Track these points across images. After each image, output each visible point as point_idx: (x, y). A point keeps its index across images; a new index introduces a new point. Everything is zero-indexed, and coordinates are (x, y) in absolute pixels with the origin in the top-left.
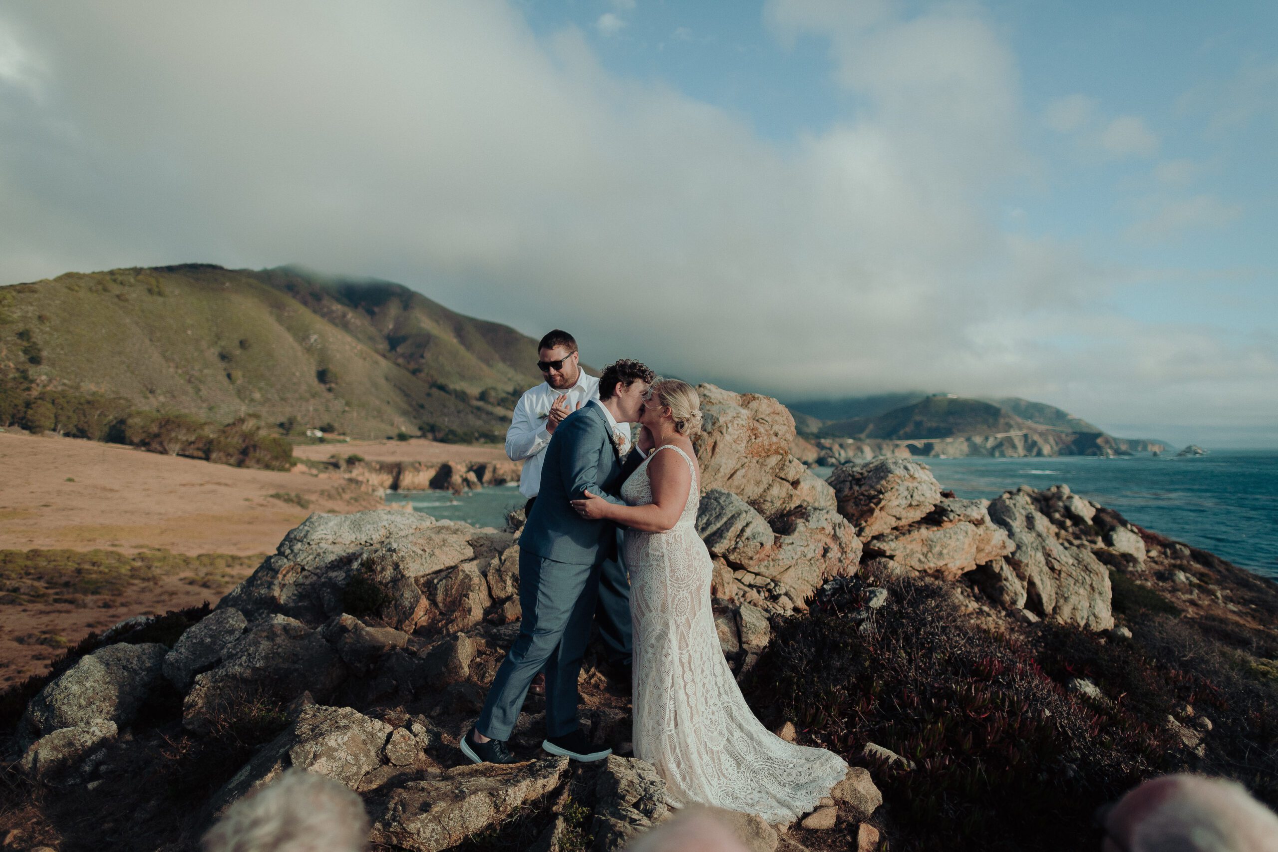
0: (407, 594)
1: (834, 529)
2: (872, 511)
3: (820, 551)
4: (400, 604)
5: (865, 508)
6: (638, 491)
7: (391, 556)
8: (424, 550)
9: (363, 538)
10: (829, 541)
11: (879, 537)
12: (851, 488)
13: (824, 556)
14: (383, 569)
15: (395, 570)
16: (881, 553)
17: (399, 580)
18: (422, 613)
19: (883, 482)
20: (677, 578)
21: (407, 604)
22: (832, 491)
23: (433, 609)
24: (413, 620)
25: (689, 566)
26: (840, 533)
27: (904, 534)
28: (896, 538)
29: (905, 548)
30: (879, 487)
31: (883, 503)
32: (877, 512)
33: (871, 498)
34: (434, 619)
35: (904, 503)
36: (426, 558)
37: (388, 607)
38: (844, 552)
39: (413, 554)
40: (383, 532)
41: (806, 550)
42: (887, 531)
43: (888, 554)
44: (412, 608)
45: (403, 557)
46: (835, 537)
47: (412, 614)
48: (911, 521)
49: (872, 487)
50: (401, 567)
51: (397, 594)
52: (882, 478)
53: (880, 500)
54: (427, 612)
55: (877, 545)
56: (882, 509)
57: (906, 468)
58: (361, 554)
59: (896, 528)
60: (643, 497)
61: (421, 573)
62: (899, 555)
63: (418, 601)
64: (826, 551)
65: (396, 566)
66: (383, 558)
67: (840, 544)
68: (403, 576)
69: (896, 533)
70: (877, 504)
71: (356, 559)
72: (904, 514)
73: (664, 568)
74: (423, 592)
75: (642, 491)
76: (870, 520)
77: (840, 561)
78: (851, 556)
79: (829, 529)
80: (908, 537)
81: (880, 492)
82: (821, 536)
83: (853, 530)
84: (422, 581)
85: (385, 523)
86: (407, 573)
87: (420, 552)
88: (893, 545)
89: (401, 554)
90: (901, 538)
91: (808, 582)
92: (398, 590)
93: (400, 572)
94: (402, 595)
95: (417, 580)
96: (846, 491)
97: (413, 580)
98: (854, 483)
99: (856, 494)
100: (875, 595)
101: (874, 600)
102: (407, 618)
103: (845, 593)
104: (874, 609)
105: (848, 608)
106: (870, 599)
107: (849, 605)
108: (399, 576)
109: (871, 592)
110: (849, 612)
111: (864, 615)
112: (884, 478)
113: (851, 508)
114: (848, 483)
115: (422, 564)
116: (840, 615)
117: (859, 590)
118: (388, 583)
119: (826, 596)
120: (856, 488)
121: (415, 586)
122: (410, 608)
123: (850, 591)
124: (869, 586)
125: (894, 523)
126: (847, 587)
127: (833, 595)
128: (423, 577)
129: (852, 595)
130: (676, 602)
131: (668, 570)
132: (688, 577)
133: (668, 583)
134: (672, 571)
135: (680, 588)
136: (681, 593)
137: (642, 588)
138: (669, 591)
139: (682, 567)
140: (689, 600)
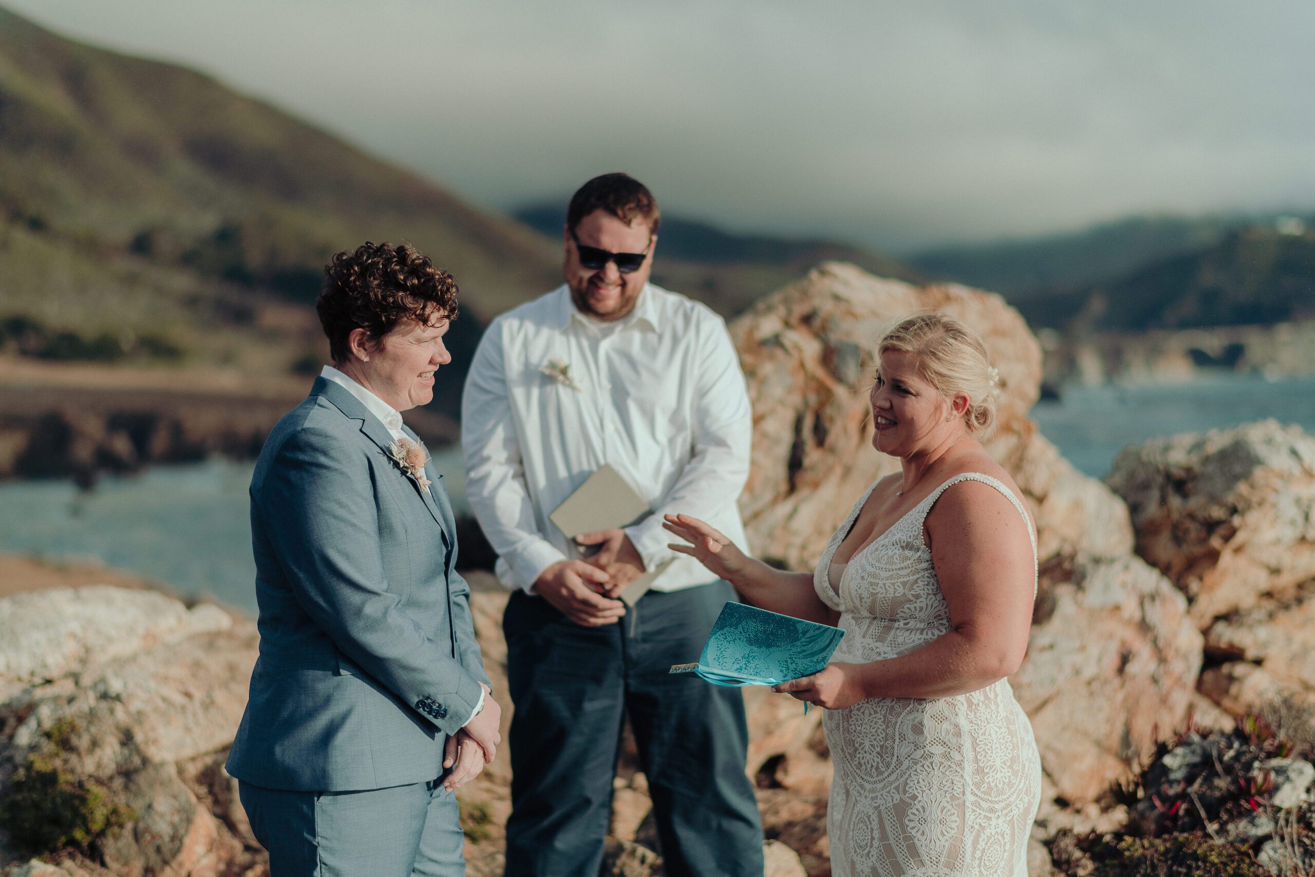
0: (162, 804)
1: (1142, 604)
2: (1213, 557)
3: (1112, 661)
4: (147, 829)
5: (1198, 550)
6: (904, 584)
7: (112, 711)
8: (188, 695)
9: (24, 664)
10: (1130, 636)
11: (1229, 617)
12: (1163, 501)
13: (1121, 670)
14: (95, 744)
15: (123, 744)
16: (1234, 655)
17: (136, 771)
18: (200, 849)
19: (1242, 488)
20: (990, 788)
21: (162, 828)
22: (1119, 510)
23: (227, 837)
24: (181, 865)
25: (1013, 760)
26: (1155, 614)
27: (1287, 607)
28: (1271, 616)
29: (1289, 640)
30: (1230, 499)
31: (1240, 538)
32: (1226, 559)
33: (1211, 526)
34: (230, 863)
35: (1289, 534)
36: (195, 715)
37: (116, 838)
38: (1162, 658)
39: (160, 704)
40: (71, 647)
41: (1078, 659)
42: (1247, 600)
43: (1251, 653)
44: (177, 839)
45: (140, 713)
46: (1144, 626)
47: (176, 852)
48: (1300, 575)
49: (1214, 499)
50: (139, 737)
51: (138, 805)
52: (1236, 478)
53: (1233, 532)
54: (212, 846)
55: (1226, 635)
56: (1238, 550)
57: (1294, 453)
58: (31, 708)
59: (1269, 595)
60: (917, 597)
61: (188, 752)
62: (1277, 656)
63: (189, 821)
64: (1125, 659)
65: (127, 738)
66: (92, 716)
67: (1155, 642)
68: (145, 761)
69: (1269, 605)
70: (1227, 539)
71: (21, 720)
72: (1286, 559)
73: (960, 764)
74: (199, 798)
75: (916, 582)
76: (1211, 577)
77: (1155, 680)
78: (1177, 666)
79: (1131, 609)
80: (1296, 615)
81: (1234, 511)
82: (1111, 625)
83: (1180, 601)
84: (193, 770)
85: (75, 626)
86: (155, 754)
87: (179, 699)
88: (1262, 633)
89: (136, 705)
90: (1282, 616)
91: (1086, 734)
92: (138, 794)
93: (138, 751)
94: (150, 807)
95: (181, 771)
96: (1152, 509)
97: (172, 770)
98: (1170, 490)
99: (1175, 516)
100: (1288, 779)
101: (1286, 789)
102: (166, 862)
103: (1217, 775)
104: (1289, 812)
105: (1228, 811)
106: (1276, 788)
107: (1229, 805)
108: (137, 761)
109: (1280, 771)
110: (1232, 818)
111: (1264, 826)
112: (1246, 475)
113: (1164, 547)
114: (1155, 494)
115: (188, 729)
116: (1212, 828)
117: (1248, 767)
118: (111, 778)
119: (1171, 783)
120: (1175, 502)
121: (178, 785)
122: (173, 838)
123: (1229, 769)
124: (1270, 755)
125: (1263, 581)
126: (1220, 757)
127: (1189, 780)
128: (193, 759)
129: (1235, 781)
130: (982, 845)
131: (969, 768)
132: (1010, 785)
133: (970, 798)
134: (979, 771)
135: (992, 810)
136: (993, 822)
137: (901, 810)
138: (970, 817)
139: (998, 763)
140: (1007, 838)
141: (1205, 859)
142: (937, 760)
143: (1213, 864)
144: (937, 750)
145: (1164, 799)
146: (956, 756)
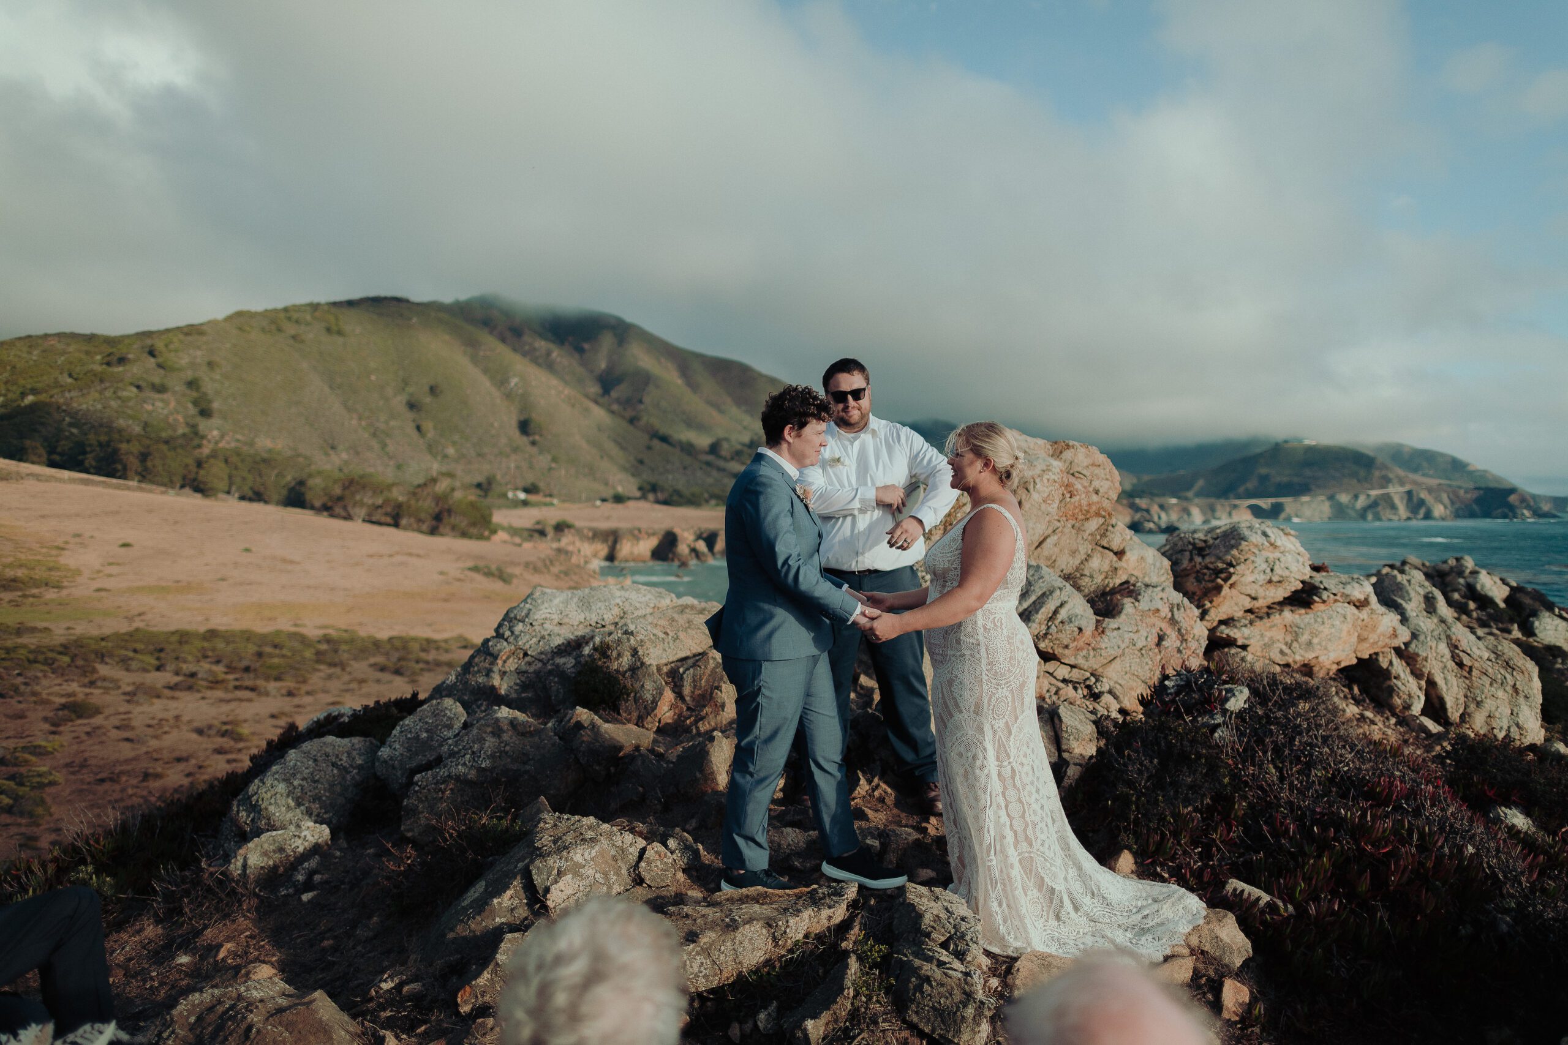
0: (649, 685)
1: (1171, 611)
2: (1219, 589)
3: (1154, 639)
4: (641, 697)
5: (1210, 585)
7: (628, 640)
8: (666, 633)
9: (594, 618)
10: (1165, 626)
11: (1227, 622)
12: (1191, 559)
13: (1158, 644)
14: (619, 655)
15: (633, 656)
16: (1231, 642)
17: (638, 668)
18: (666, 708)
19: (1235, 552)
20: (996, 672)
21: (648, 697)
22: (1166, 563)
23: (680, 704)
24: (656, 715)
25: (1011, 658)
26: (1178, 616)
27: (1261, 618)
28: (1251, 623)
29: (1262, 635)
30: (1228, 558)
31: (1234, 579)
32: (1226, 590)
33: (1217, 572)
34: (680, 715)
35: (1262, 578)
36: (668, 643)
37: (627, 701)
38: (1184, 640)
39: (653, 637)
40: (617, 611)
41: (1135, 636)
42: (1239, 614)
43: (1239, 642)
44: (655, 702)
45: (642, 641)
46: (1173, 621)
47: (654, 709)
48: (1270, 601)
49: (1219, 558)
50: (640, 653)
51: (637, 685)
52: (1233, 547)
53: (1230, 575)
54: (672, 707)
55: (1225, 631)
56: (1232, 586)
57: (1264, 534)
58: (593, 637)
59: (1250, 611)
61: (664, 661)
62: (1254, 644)
63: (661, 694)
64: (1161, 638)
65: (635, 652)
66: (619, 642)
67: (1179, 630)
68: (643, 664)
69: (1250, 616)
70: (1226, 580)
71: (587, 643)
72: (1261, 592)
73: (979, 659)
74: (667, 683)
76: (1217, 600)
77: (1179, 650)
78: (1193, 645)
79: (1165, 611)
80: (1266, 622)
81: (1231, 565)
82: (1153, 620)
83: (1197, 612)
84: (665, 669)
85: (618, 601)
86: (647, 660)
87: (661, 635)
88: (1246, 631)
89: (640, 637)
90: (1258, 623)
91: (1139, 677)
92: (638, 680)
93: (639, 659)
94: (643, 686)
95: (659, 669)
96: (1185, 563)
97: (655, 669)
98: (1195, 552)
99: (1198, 567)
100: (1234, 695)
101: (1233, 700)
102: (649, 714)
103: (1194, 691)
104: (1232, 713)
105: (1197, 710)
106: (1227, 700)
107: (1199, 707)
108: (639, 664)
109: (1228, 691)
110: (1200, 715)
111: (1219, 719)
112: (1236, 546)
113: (1191, 584)
114: (1187, 554)
115: (665, 650)
116: (1188, 719)
117: (1211, 687)
118: (626, 672)
119: (1168, 695)
120: (1198, 559)
121: (657, 676)
122: (653, 702)
123: (1200, 689)
124: (1225, 682)
125: (1248, 604)
126: (1196, 683)
127: (1177, 693)
128: (666, 665)
129: (1203, 695)
130: (993, 702)
131: (984, 662)
132: (1009, 671)
133: (985, 678)
134: (990, 663)
135: (998, 684)
136: (1000, 691)
137: (950, 683)
138: (985, 687)
139: (1001, 659)
140: (1010, 700)
141: (1175, 730)
142: (968, 657)
143: (1179, 733)
144: (968, 652)
145: (1163, 702)
146: (978, 656)
